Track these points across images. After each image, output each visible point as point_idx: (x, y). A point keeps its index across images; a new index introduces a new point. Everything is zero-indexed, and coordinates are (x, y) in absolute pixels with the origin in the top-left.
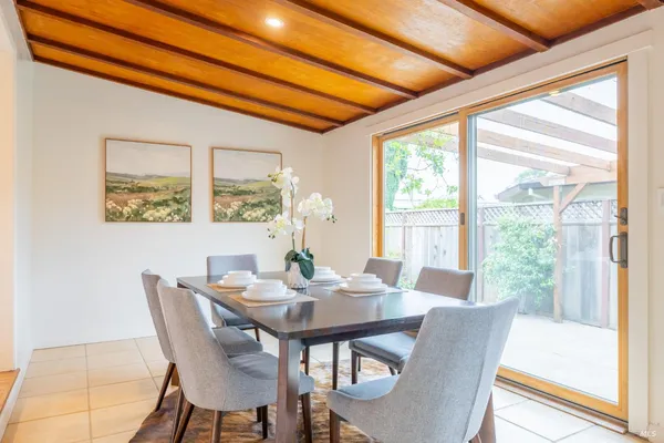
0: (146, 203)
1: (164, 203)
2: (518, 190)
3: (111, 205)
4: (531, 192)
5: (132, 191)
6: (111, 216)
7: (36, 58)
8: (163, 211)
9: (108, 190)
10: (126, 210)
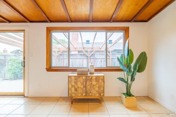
2: (17, 51)
4: (20, 52)
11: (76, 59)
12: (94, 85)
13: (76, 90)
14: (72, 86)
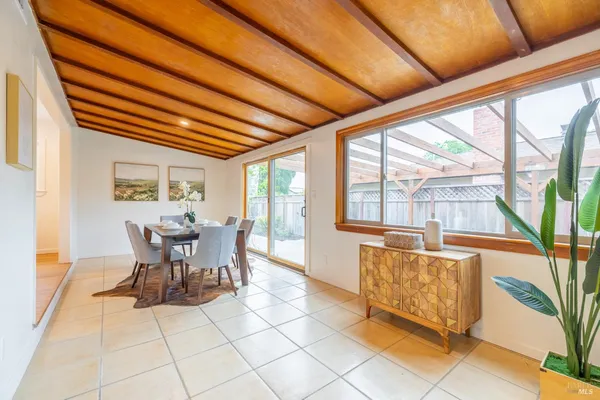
0: (135, 192)
1: (145, 192)
3: (117, 193)
5: (128, 186)
6: (118, 198)
7: (80, 126)
8: (144, 196)
9: (116, 186)
10: (125, 195)
11: (478, 201)
12: (424, 285)
13: (376, 285)
14: (367, 270)
